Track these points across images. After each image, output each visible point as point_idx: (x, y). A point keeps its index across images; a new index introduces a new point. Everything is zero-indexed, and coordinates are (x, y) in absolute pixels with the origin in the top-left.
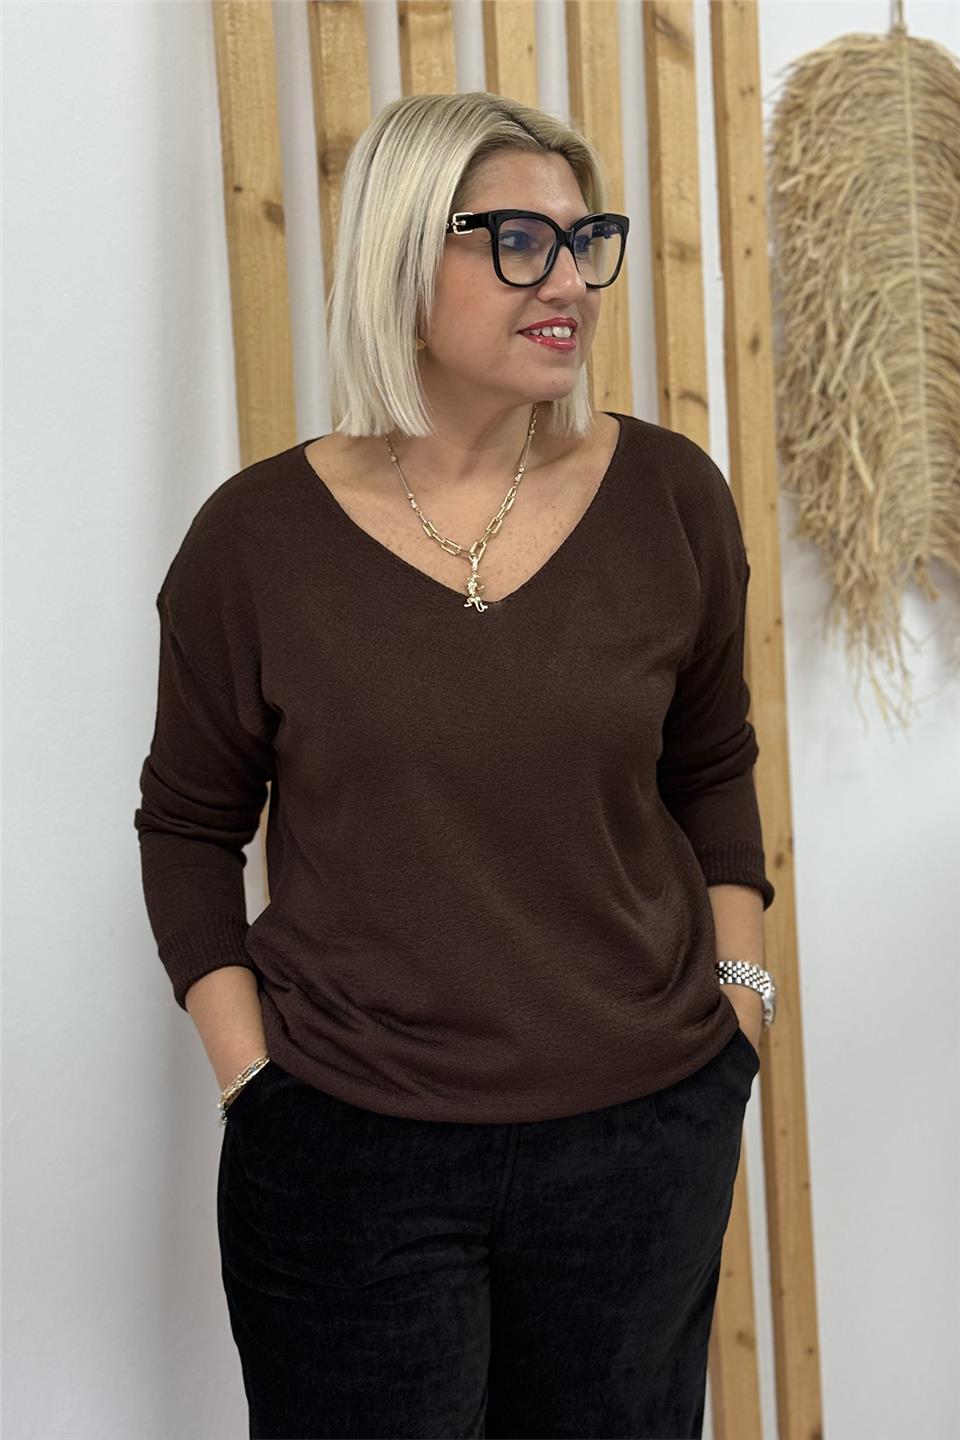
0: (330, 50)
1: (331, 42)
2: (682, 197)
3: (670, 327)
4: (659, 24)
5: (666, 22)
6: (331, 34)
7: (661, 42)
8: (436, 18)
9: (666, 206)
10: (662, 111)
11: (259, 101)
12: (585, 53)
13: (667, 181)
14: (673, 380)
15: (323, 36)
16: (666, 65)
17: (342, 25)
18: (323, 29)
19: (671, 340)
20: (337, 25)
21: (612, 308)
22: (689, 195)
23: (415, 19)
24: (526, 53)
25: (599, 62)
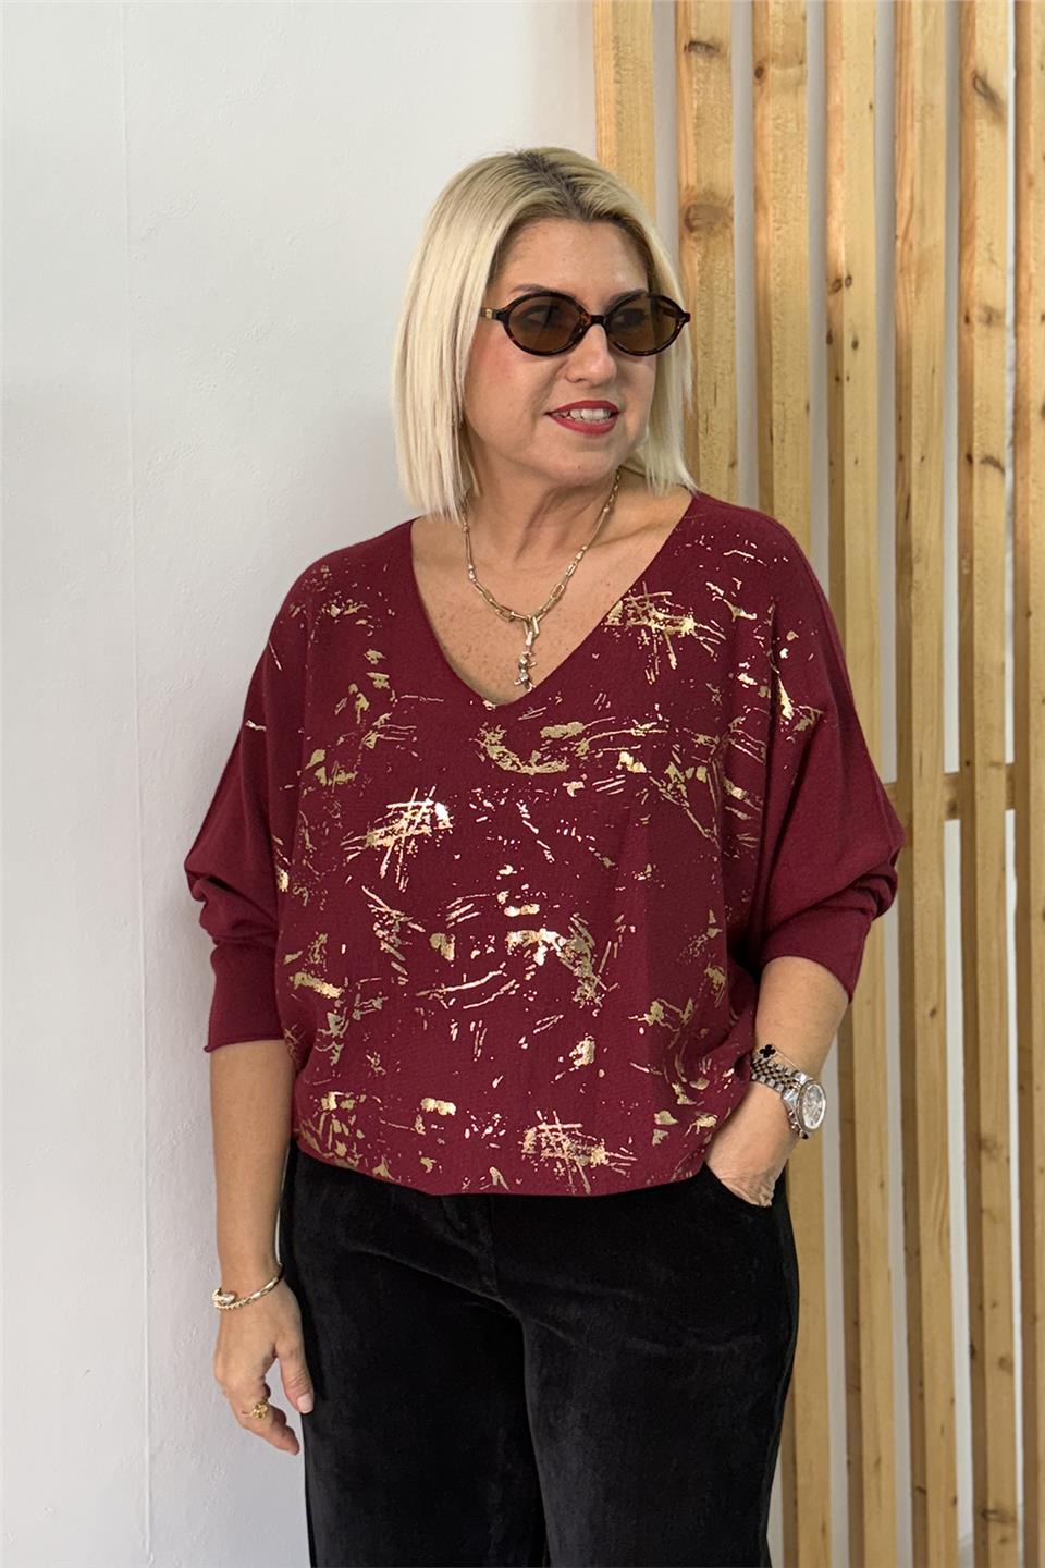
0: (701, 101)
1: (701, 95)
2: (992, 261)
3: (976, 394)
4: (978, 85)
5: (984, 84)
6: (702, 86)
7: (978, 104)
8: (793, 71)
9: (977, 270)
10: (978, 173)
11: (639, 154)
12: (917, 112)
13: (980, 243)
14: (976, 445)
15: (695, 87)
16: (983, 128)
17: (712, 77)
18: (695, 79)
19: (977, 405)
20: (707, 77)
21: (930, 372)
22: (998, 259)
23: (773, 71)
24: (868, 107)
25: (928, 122)
